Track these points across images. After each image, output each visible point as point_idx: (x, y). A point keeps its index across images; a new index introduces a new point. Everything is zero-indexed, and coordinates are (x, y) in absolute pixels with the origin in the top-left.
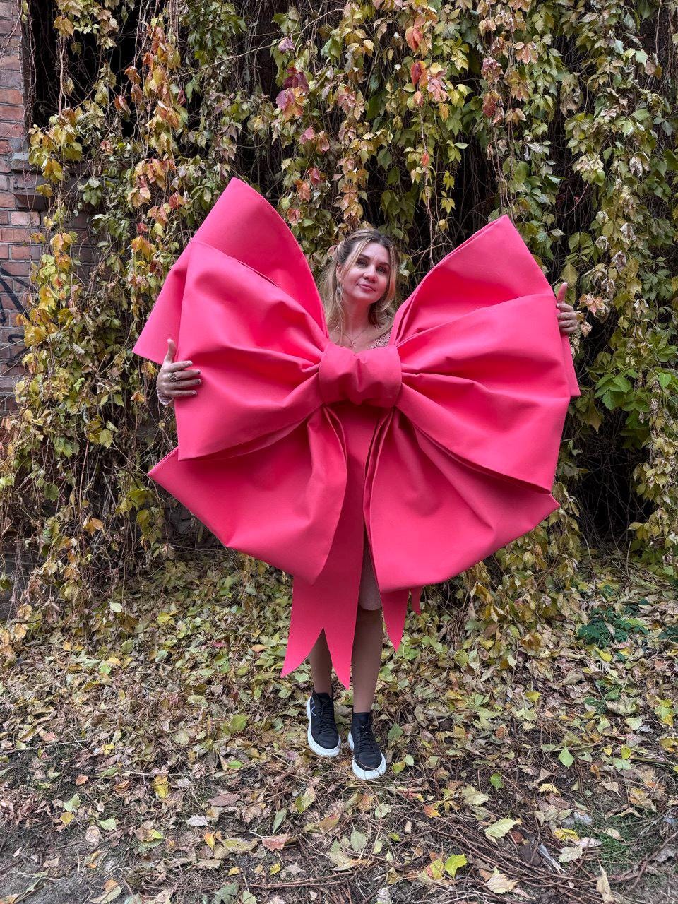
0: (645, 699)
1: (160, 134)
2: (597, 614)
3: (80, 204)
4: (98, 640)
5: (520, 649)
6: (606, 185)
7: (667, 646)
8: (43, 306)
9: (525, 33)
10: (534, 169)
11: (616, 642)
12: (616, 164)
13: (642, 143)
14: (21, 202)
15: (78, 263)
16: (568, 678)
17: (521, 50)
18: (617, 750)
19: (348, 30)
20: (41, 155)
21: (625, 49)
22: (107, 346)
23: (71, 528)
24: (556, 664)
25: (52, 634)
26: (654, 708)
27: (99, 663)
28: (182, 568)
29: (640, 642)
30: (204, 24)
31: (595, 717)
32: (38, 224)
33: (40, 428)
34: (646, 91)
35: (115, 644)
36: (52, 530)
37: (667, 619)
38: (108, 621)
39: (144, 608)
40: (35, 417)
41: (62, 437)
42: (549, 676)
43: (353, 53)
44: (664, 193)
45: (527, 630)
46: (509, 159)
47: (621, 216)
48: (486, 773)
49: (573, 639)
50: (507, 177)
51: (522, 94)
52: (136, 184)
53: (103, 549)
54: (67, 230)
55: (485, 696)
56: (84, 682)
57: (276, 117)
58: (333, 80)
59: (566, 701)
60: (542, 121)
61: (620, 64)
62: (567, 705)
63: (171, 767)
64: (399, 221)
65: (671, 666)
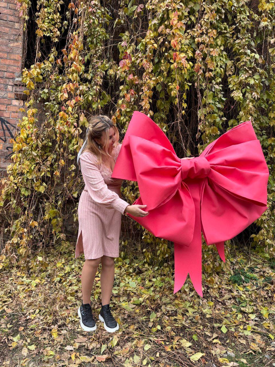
0: (257, 307)
1: (73, 74)
2: (237, 271)
3: (40, 98)
4: (31, 272)
5: (206, 284)
6: (243, 102)
7: (266, 285)
8: (21, 136)
9: (214, 45)
10: (216, 95)
11: (245, 283)
12: (247, 94)
13: (257, 87)
14: (17, 96)
15: (37, 120)
16: (225, 297)
17: (212, 51)
18: (245, 327)
19: (148, 40)
20: (26, 79)
21: (251, 53)
22: (46, 153)
23: (25, 224)
24: (220, 291)
25: (12, 269)
26: (260, 311)
27: (31, 281)
28: (68, 244)
29: (255, 283)
30: (93, 35)
31: (236, 314)
32: (22, 105)
33: (16, 184)
34: (259, 69)
35: (38, 274)
36: (17, 225)
37: (266, 275)
38: (36, 264)
39: (51, 260)
40: (14, 179)
41: (24, 188)
42: (217, 296)
43: (150, 48)
44: (265, 107)
45: (209, 276)
46: (206, 90)
47: (249, 114)
48: (191, 334)
49: (228, 281)
50: (205, 97)
51: (212, 67)
52: (62, 92)
53: (37, 234)
54: (34, 108)
55: (191, 303)
56: (24, 289)
57: (119, 70)
58: (141, 57)
59: (224, 307)
60: (219, 78)
61: (249, 58)
62: (224, 308)
63: (59, 325)
64: (163, 111)
65: (268, 293)
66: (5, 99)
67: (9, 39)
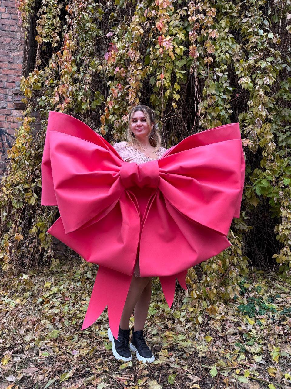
0: (267, 346)
1: (65, 75)
2: (252, 300)
3: (37, 106)
5: (207, 314)
6: (253, 89)
7: (284, 319)
8: (17, 146)
10: (221, 84)
11: (259, 315)
12: (257, 80)
13: (270, 71)
14: (16, 106)
15: (33, 129)
16: (229, 331)
17: (211, 32)
18: (243, 372)
19: (133, 26)
20: (24, 87)
24: (224, 323)
26: (271, 352)
27: (11, 301)
28: (58, 262)
29: (271, 316)
30: (83, 31)
31: (238, 354)
32: (22, 115)
33: (7, 195)
34: (272, 49)
35: (21, 293)
36: (5, 239)
37: (287, 305)
38: (20, 282)
40: (7, 191)
41: (16, 200)
42: (219, 329)
43: (135, 35)
45: (212, 304)
46: (207, 79)
49: (236, 312)
50: (206, 87)
51: (212, 51)
52: (55, 96)
53: (25, 250)
54: (31, 116)
55: (184, 336)
56: (2, 309)
58: (128, 47)
59: (226, 344)
60: (224, 64)
63: (15, 351)
64: (159, 108)
65: (284, 329)
66: (5, 110)
67: (11, 49)
